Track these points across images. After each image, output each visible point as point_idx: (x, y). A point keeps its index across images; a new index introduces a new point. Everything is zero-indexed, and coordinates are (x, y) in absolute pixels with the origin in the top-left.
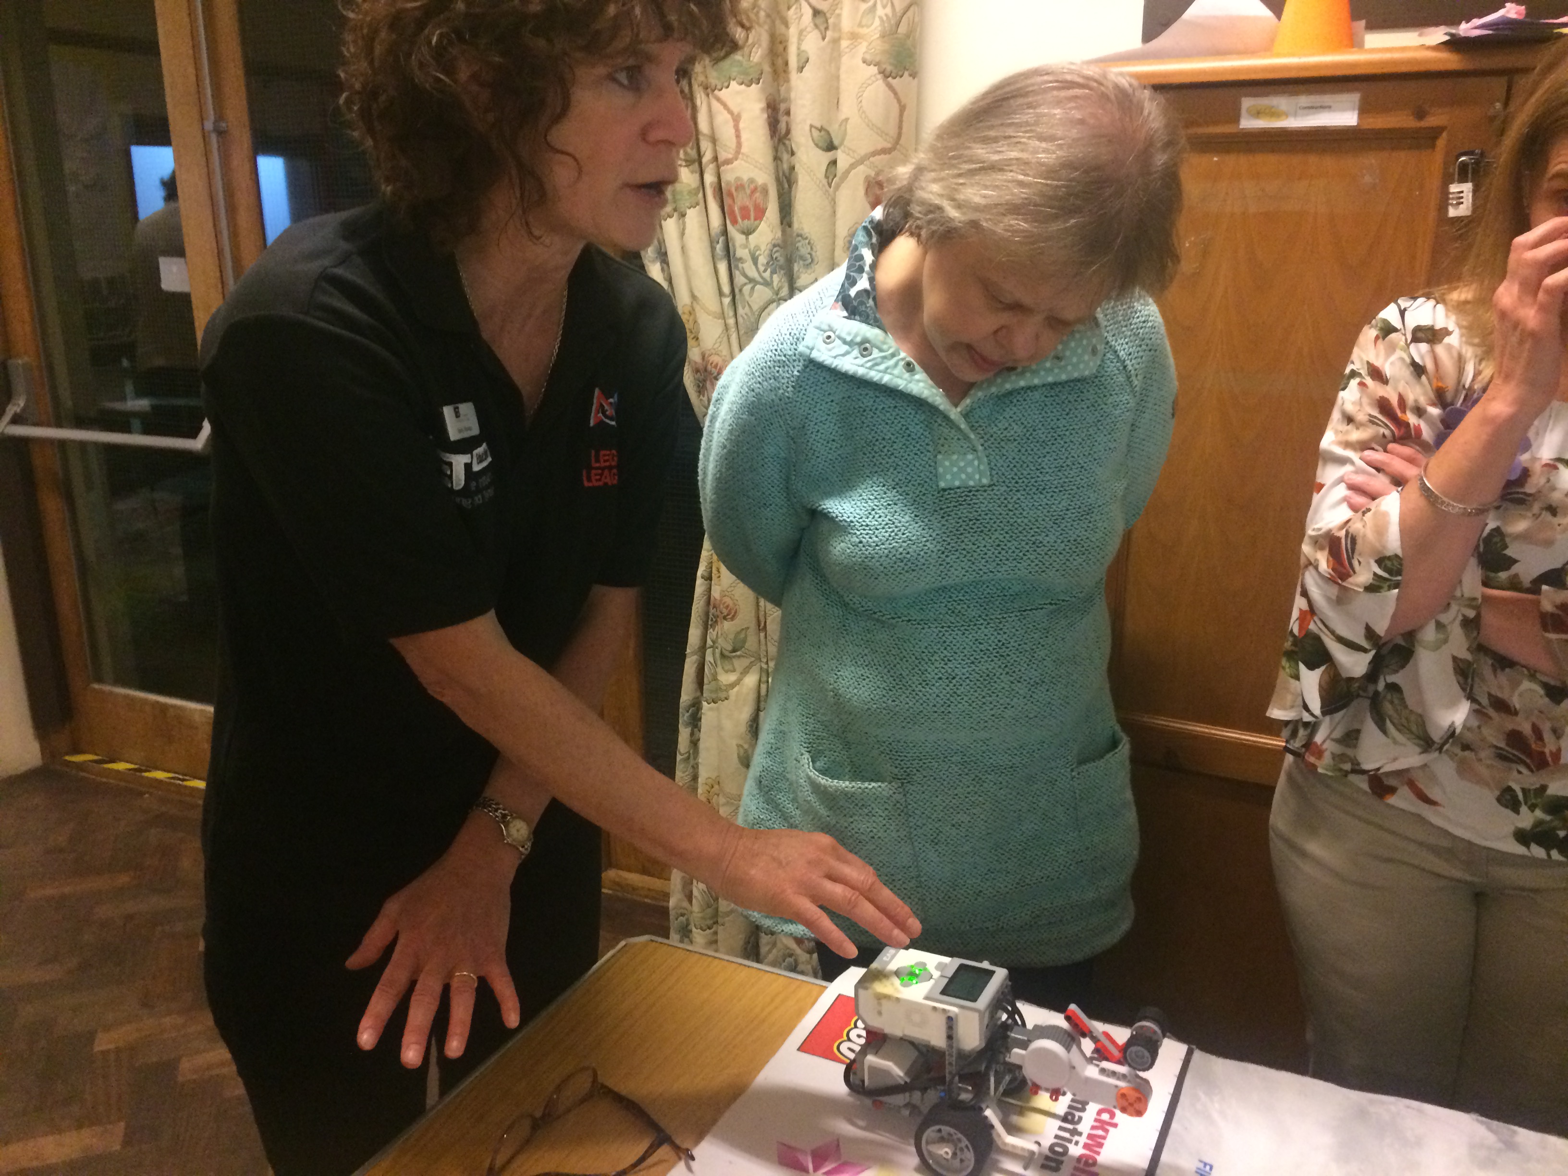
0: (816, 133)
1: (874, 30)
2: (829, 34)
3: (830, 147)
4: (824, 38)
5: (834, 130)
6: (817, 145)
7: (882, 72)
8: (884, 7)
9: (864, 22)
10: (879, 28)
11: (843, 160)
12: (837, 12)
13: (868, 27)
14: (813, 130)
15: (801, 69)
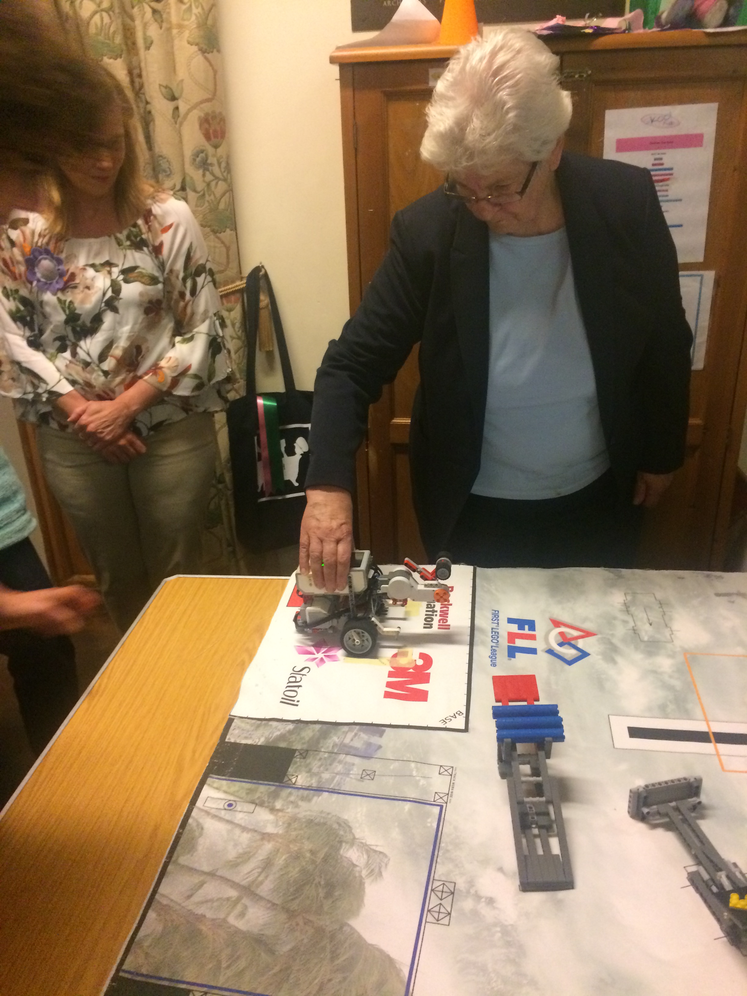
0: (163, 90)
1: (192, 22)
2: (165, 25)
3: (173, 98)
4: (161, 28)
5: (174, 87)
6: (165, 97)
7: (200, 50)
8: (197, 8)
9: (185, 17)
10: (196, 21)
11: (183, 107)
12: (167, 10)
13: (189, 20)
14: (162, 87)
15: (148, 48)
